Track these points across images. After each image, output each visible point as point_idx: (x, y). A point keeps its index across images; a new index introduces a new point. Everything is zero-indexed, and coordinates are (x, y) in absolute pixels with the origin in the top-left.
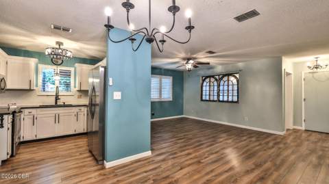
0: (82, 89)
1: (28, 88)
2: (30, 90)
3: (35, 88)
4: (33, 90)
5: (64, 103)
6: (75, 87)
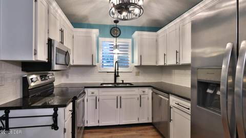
0: (142, 64)
1: (91, 64)
2: (93, 66)
3: (97, 64)
4: (95, 66)
5: (123, 81)
6: (133, 62)
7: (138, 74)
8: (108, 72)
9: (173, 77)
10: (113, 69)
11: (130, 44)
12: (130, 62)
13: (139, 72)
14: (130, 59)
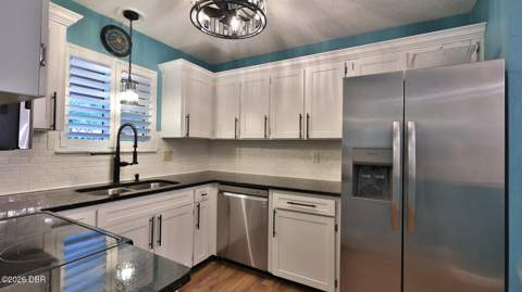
5: (137, 176)
6: (159, 128)
7: (168, 157)
8: (93, 154)
9: (237, 160)
10: (107, 145)
11: (154, 84)
12: (152, 127)
13: (171, 152)
14: (152, 120)
